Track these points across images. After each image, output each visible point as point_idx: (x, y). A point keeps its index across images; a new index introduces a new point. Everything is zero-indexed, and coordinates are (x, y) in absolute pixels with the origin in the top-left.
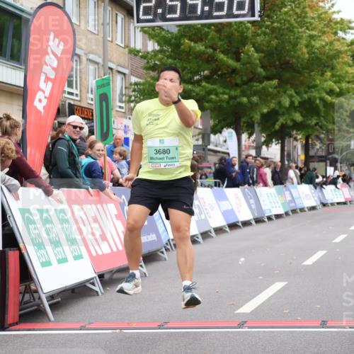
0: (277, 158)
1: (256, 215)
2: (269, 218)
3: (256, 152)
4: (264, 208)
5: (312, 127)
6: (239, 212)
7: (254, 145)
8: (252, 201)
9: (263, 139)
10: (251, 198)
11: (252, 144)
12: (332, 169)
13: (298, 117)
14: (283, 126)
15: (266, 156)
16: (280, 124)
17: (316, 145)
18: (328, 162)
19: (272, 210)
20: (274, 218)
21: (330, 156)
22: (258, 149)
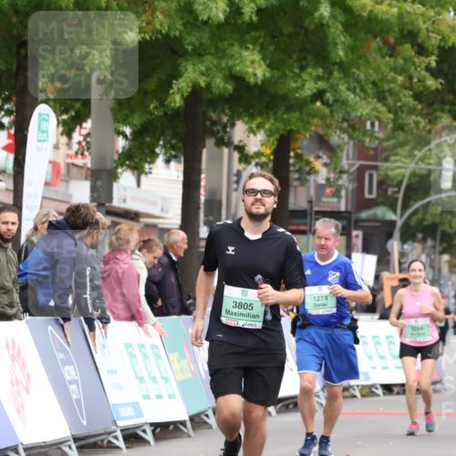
0: (172, 216)
1: (85, 423)
2: (132, 437)
3: (93, 189)
4: (114, 397)
5: (302, 105)
6: (20, 409)
7: (87, 161)
8: (70, 372)
9: (121, 143)
10: (67, 362)
11: (79, 161)
12: (372, 260)
13: (254, 65)
14: (195, 96)
15: (132, 206)
16: (187, 90)
17: (313, 171)
18: (357, 235)
19: (144, 405)
20: (149, 437)
21: (364, 215)
22: (102, 179)
